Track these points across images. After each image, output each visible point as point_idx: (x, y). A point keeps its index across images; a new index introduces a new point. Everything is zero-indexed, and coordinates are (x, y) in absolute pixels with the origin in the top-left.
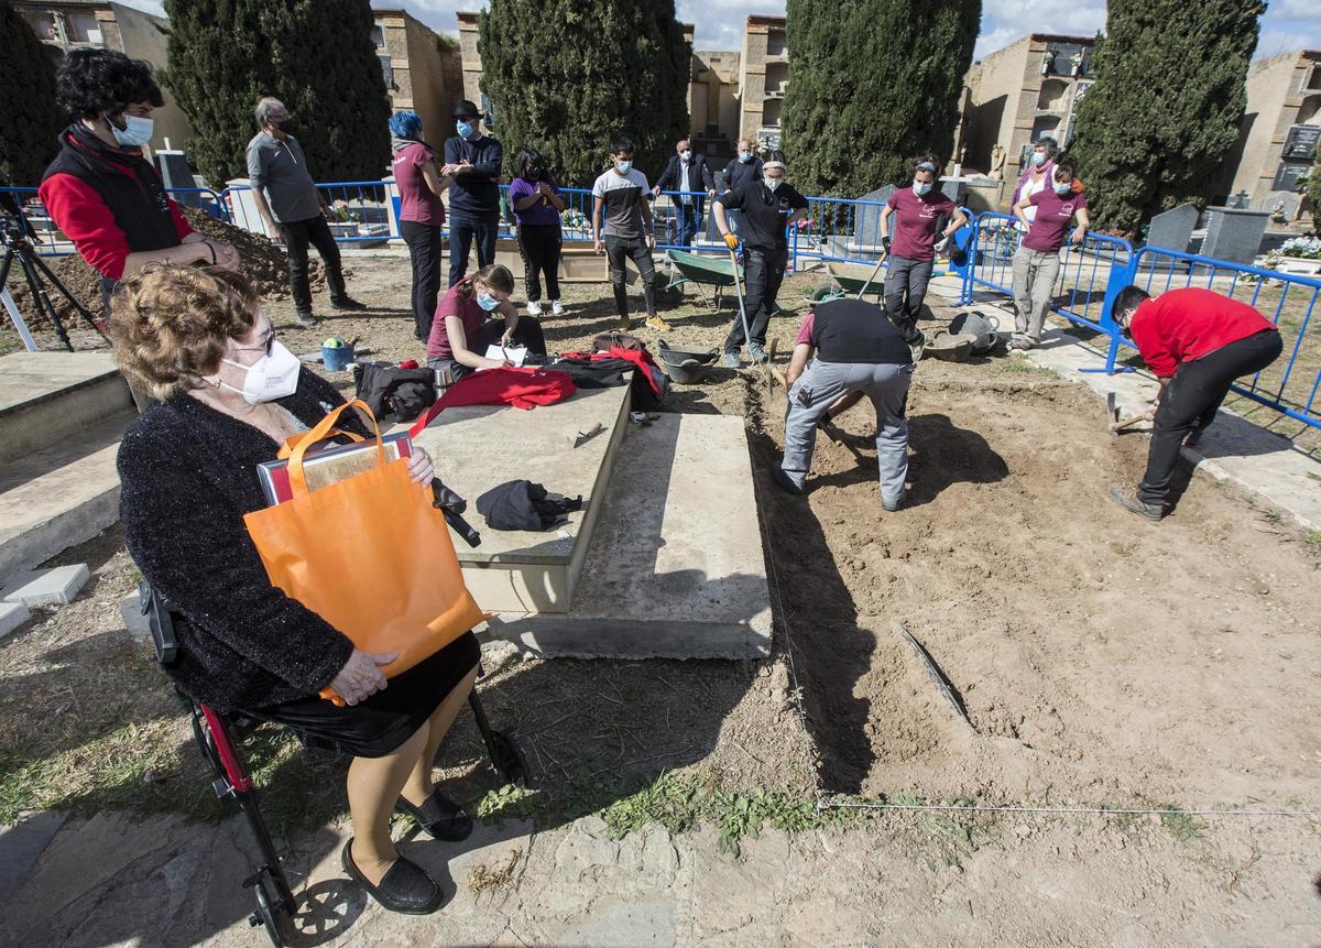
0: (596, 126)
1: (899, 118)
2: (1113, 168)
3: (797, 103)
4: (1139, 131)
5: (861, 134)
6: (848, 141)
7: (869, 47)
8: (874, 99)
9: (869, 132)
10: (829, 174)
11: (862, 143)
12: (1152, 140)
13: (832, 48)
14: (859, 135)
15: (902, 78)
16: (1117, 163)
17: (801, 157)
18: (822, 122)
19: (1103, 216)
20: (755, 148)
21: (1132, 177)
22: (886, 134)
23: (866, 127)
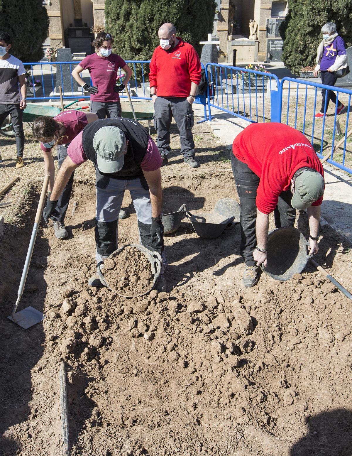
6: (145, 24)
10: (137, 46)
12: (330, 10)
17: (119, 36)
18: (128, 14)
22: (168, 18)
23: (155, 15)
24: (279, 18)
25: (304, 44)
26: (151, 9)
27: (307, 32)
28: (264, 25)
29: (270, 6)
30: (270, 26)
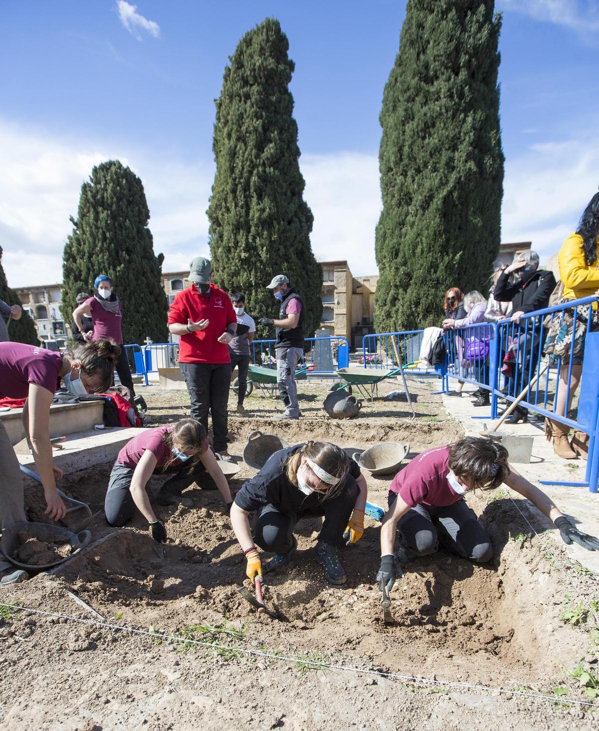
0: (259, 313)
5: (419, 303)
7: (419, 250)
9: (423, 301)
11: (420, 309)
13: (397, 255)
14: (417, 304)
15: (441, 266)
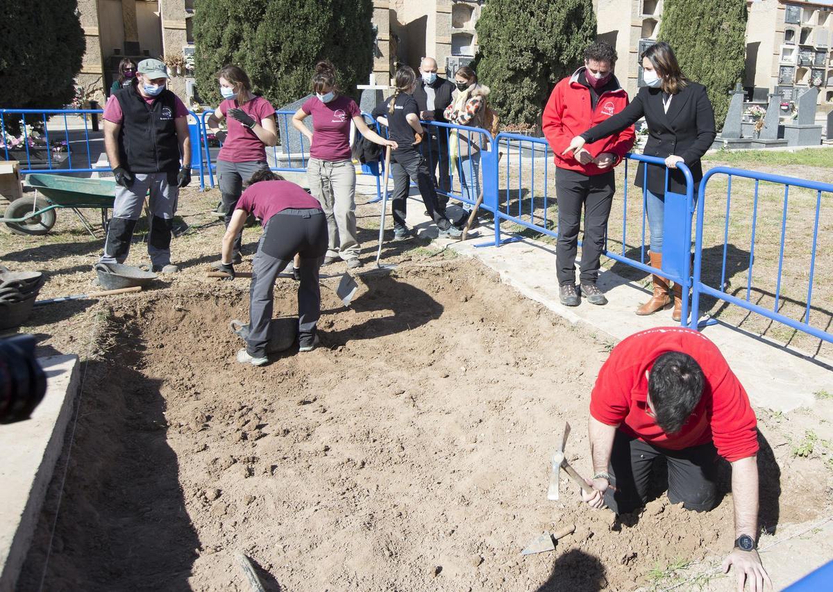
1: (313, 34)
2: (511, 73)
3: (208, 20)
4: (524, 44)
5: (279, 49)
6: (266, 55)
8: (286, 18)
9: (286, 46)
11: (281, 57)
12: (534, 50)
14: (276, 50)
16: (514, 69)
19: (512, 113)
20: (181, 65)
21: (527, 80)
22: (303, 49)
23: (282, 43)
24: (462, 57)
25: (503, 94)
26: (275, 33)
27: (506, 77)
28: (443, 66)
29: (449, 40)
30: (451, 68)
